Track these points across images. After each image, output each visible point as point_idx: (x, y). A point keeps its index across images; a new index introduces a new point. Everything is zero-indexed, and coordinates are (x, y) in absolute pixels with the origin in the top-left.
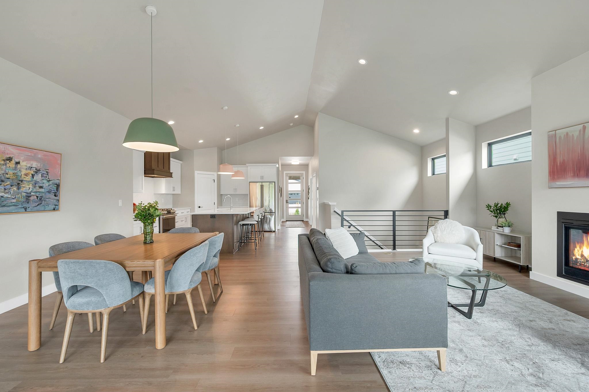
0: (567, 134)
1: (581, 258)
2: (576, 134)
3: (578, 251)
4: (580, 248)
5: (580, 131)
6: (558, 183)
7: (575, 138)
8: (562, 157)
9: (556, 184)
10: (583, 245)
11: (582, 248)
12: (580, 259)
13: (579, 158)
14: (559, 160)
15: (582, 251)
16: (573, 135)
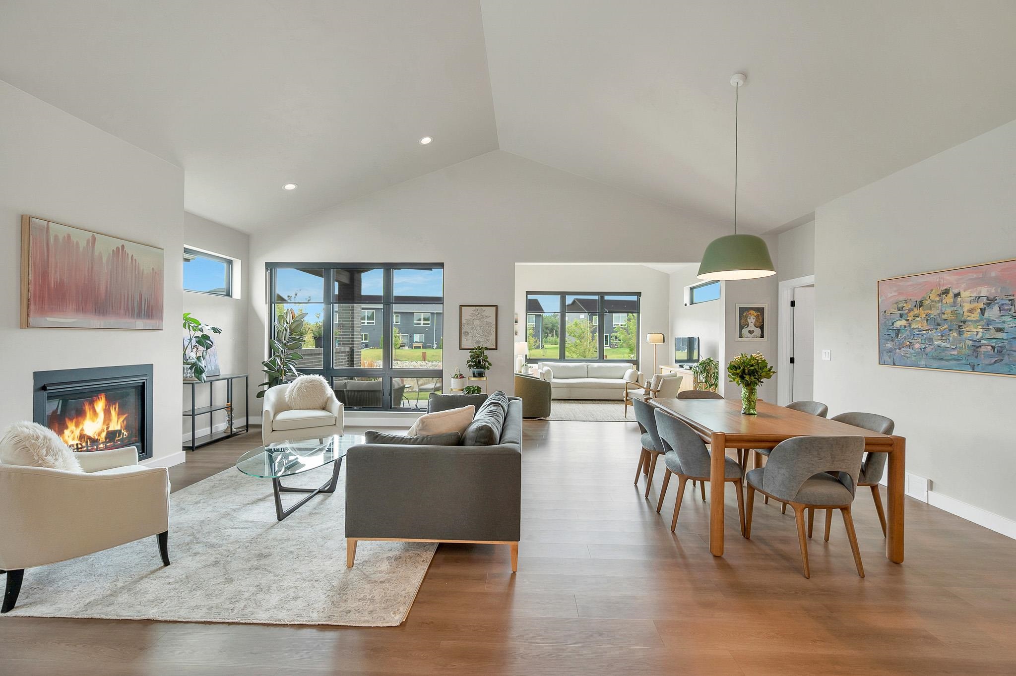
0: (69, 236)
1: (79, 442)
2: (83, 244)
3: (72, 433)
4: (77, 425)
5: (88, 241)
6: (48, 319)
7: (81, 249)
8: (58, 273)
9: (46, 319)
10: (84, 419)
11: (82, 423)
12: (77, 445)
13: (86, 282)
14: (54, 277)
15: (82, 430)
16: (77, 243)
